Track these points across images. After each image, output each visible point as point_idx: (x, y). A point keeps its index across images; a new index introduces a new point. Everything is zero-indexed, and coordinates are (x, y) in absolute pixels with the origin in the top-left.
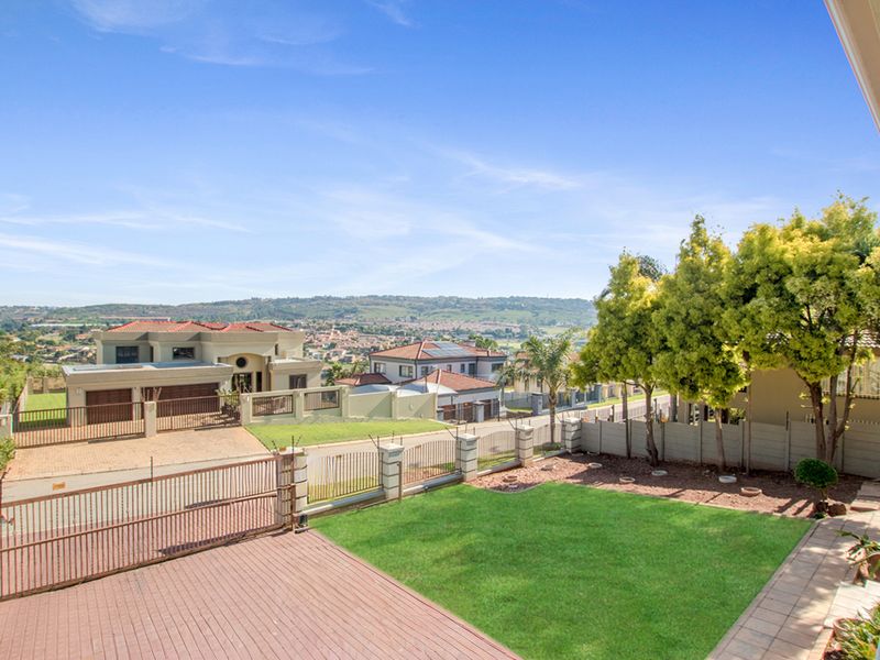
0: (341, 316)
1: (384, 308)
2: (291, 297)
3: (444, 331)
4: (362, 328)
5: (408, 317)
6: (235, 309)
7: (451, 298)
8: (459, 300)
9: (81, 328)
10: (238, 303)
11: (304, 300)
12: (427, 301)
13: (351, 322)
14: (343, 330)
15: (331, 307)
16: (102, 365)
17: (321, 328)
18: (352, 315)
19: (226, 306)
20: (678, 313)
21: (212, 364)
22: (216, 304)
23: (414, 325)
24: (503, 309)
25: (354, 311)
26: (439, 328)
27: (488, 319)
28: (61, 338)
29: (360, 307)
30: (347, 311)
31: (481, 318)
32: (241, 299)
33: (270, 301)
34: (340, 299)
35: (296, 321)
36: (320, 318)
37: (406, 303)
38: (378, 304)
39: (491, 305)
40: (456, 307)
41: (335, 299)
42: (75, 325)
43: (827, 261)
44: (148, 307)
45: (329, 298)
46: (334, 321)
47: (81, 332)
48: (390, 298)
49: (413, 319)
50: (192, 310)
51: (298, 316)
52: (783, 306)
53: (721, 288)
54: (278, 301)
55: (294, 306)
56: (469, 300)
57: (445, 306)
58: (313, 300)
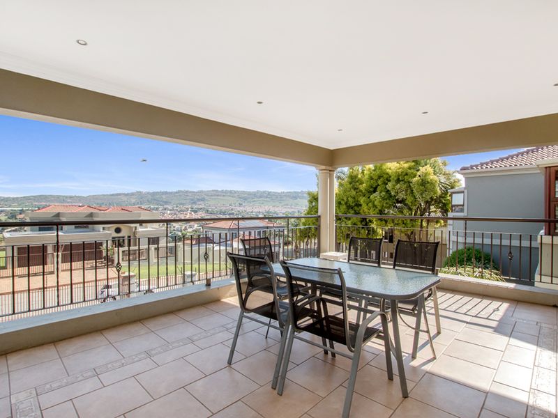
0: (195, 203)
1: (222, 198)
2: (162, 191)
3: (259, 212)
4: (208, 211)
5: (237, 204)
6: (125, 199)
7: (264, 192)
8: (269, 193)
9: (20, 210)
10: (127, 195)
11: (171, 193)
12: (249, 194)
13: (200, 207)
14: (195, 212)
15: (188, 197)
16: (30, 232)
17: (181, 211)
18: (201, 202)
19: (119, 197)
20: (343, 200)
21: (99, 231)
22: (112, 195)
23: (241, 209)
24: (297, 199)
25: (203, 200)
26: (256, 210)
27: (287, 205)
28: (7, 217)
29: (206, 198)
30: (198, 200)
31: (283, 204)
32: (129, 192)
33: (148, 193)
34: (194, 192)
35: (165, 206)
36: (181, 204)
37: (236, 195)
38: (218, 196)
39: (289, 196)
40: (267, 197)
41: (190, 192)
42: (16, 209)
43: (404, 174)
44: (66, 197)
45: (187, 192)
46: (190, 206)
47: (20, 214)
48: (226, 192)
49: (240, 205)
50: (97, 199)
51: (166, 203)
52: (386, 197)
53: (363, 187)
54: (154, 194)
55: (164, 197)
56: (276, 193)
57: (261, 197)
58: (177, 193)
